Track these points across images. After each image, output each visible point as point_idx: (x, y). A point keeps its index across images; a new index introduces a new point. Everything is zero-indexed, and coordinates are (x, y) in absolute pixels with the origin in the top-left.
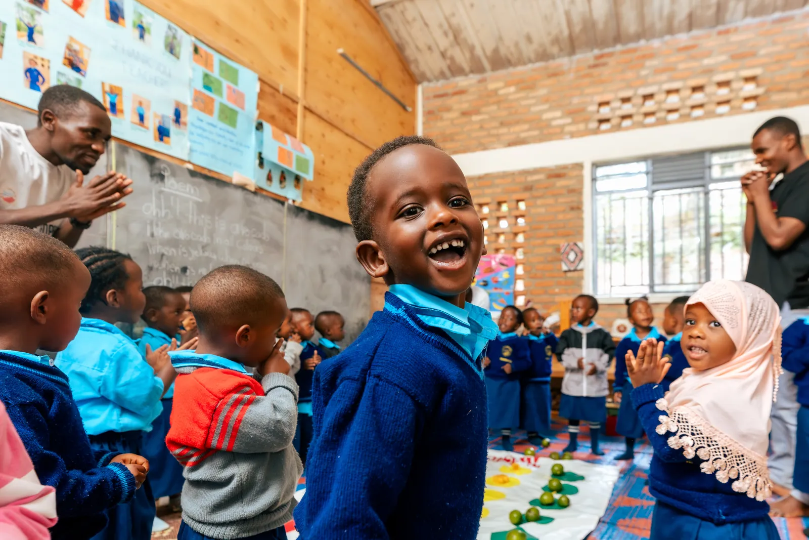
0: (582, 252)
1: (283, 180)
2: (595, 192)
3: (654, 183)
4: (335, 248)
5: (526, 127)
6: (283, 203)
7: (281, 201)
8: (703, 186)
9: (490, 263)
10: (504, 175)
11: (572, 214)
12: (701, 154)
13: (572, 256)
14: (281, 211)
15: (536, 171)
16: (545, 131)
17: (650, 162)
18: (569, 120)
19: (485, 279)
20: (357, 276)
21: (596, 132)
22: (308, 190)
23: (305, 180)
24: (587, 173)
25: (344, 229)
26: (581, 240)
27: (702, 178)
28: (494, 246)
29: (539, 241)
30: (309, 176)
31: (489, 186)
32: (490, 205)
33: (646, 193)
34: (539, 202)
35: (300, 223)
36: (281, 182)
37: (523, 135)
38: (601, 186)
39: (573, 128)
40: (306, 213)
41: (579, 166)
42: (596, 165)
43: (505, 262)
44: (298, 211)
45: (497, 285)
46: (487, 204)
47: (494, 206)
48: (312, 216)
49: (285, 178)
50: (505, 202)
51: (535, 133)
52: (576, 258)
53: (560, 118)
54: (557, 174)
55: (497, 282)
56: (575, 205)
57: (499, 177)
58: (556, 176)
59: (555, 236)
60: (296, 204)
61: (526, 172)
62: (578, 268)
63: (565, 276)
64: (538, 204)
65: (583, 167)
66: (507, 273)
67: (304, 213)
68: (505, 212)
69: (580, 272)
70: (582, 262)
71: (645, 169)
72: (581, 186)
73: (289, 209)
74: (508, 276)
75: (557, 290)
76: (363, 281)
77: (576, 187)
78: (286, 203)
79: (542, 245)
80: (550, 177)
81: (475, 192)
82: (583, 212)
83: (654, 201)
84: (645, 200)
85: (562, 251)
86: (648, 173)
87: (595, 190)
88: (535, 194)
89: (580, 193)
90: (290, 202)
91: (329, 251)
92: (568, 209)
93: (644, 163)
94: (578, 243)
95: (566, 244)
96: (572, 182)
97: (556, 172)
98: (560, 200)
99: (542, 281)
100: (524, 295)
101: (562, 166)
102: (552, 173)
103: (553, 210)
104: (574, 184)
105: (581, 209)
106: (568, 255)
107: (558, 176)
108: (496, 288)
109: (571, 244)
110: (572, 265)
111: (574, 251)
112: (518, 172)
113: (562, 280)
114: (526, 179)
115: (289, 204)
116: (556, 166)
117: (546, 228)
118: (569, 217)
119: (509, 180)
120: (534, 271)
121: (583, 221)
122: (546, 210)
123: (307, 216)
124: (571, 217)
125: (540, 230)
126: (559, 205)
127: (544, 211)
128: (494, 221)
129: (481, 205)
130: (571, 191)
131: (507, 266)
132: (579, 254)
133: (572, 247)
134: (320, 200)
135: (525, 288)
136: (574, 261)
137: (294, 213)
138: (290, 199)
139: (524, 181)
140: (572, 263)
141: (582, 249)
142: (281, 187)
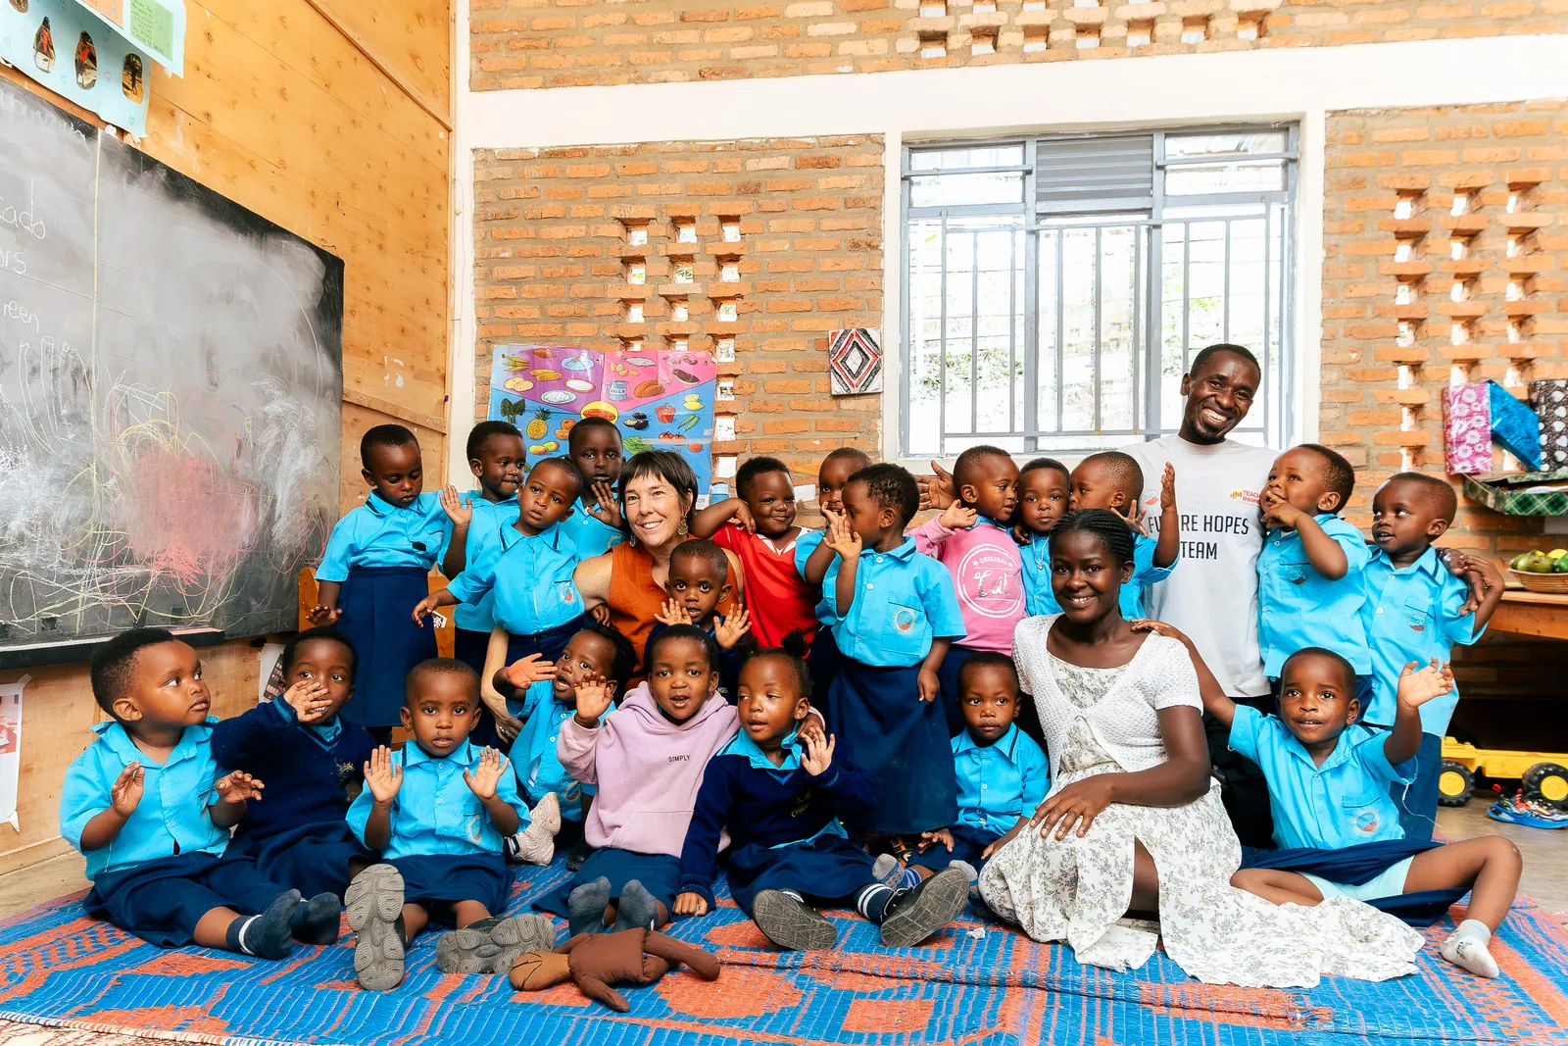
0: (878, 352)
1: (88, 62)
2: (910, 211)
3: (1040, 198)
4: (245, 294)
5: (745, 32)
6: (89, 132)
7: (86, 126)
8: (1148, 211)
9: (652, 370)
10: (690, 150)
11: (855, 260)
12: (1144, 134)
13: (854, 360)
14: (80, 151)
15: (767, 147)
16: (792, 49)
17: (1031, 147)
18: (852, 28)
19: (641, 411)
20: (308, 381)
21: (913, 63)
22: (163, 110)
23: (158, 68)
24: (893, 158)
25: (271, 240)
26: (877, 322)
27: (1147, 193)
28: (661, 329)
29: (776, 322)
30: (172, 62)
31: (649, 176)
32: (652, 225)
33: (1025, 221)
34: (775, 225)
35: (144, 200)
36: (81, 67)
37: (737, 53)
38: (925, 193)
39: (860, 48)
40: (162, 175)
41: (877, 142)
42: (914, 146)
43: (689, 369)
44: (141, 162)
45: (669, 427)
46: (643, 222)
47: (662, 228)
48: (178, 186)
49: (93, 59)
50: (691, 220)
51: (771, 50)
52: (862, 365)
53: (827, 18)
54: (821, 157)
55: (670, 418)
56: (862, 236)
57: (676, 155)
58: (818, 163)
59: (815, 310)
60: (127, 140)
61: (743, 149)
62: (869, 390)
63: (835, 408)
64: (772, 229)
65: (884, 145)
66: (696, 397)
67: (154, 174)
68: (693, 245)
69: (872, 400)
70: (879, 376)
71: (1020, 162)
72: (876, 193)
73: (109, 152)
74: (697, 406)
75: (818, 442)
76: (322, 395)
77: (866, 194)
78: (100, 131)
79: (779, 332)
80: (802, 164)
81: (613, 189)
82: (882, 255)
83: (1042, 238)
84: (1021, 236)
85: (831, 348)
86: (1029, 172)
87: (910, 206)
88: (768, 205)
89: (875, 208)
90: (112, 132)
91: (229, 298)
92: (844, 246)
93: (1018, 150)
94: (870, 331)
95: (842, 331)
96: (856, 181)
97: (823, 153)
98: (827, 224)
99: (781, 418)
100: (735, 454)
101: (832, 140)
102: (806, 154)
103: (809, 247)
104: (861, 187)
105: (876, 248)
106: (846, 358)
107: (823, 164)
108: (667, 435)
109: (854, 331)
110: (855, 382)
111: (860, 349)
112: (724, 146)
113: (829, 416)
114: (743, 164)
115: (107, 137)
116: (817, 137)
117: (793, 290)
118: (847, 265)
119: (703, 162)
120: (760, 396)
121: (882, 276)
122: (792, 245)
123: (164, 184)
124: (852, 267)
125: (777, 294)
126: (824, 235)
127: (787, 247)
128: (663, 266)
129: (628, 224)
130: (853, 203)
131: (695, 379)
132: (870, 356)
133: (855, 339)
134: (198, 147)
135: (739, 437)
136: (859, 372)
137: (124, 167)
138: (108, 123)
139: (740, 169)
140: (854, 376)
141: (878, 343)
142: (80, 80)
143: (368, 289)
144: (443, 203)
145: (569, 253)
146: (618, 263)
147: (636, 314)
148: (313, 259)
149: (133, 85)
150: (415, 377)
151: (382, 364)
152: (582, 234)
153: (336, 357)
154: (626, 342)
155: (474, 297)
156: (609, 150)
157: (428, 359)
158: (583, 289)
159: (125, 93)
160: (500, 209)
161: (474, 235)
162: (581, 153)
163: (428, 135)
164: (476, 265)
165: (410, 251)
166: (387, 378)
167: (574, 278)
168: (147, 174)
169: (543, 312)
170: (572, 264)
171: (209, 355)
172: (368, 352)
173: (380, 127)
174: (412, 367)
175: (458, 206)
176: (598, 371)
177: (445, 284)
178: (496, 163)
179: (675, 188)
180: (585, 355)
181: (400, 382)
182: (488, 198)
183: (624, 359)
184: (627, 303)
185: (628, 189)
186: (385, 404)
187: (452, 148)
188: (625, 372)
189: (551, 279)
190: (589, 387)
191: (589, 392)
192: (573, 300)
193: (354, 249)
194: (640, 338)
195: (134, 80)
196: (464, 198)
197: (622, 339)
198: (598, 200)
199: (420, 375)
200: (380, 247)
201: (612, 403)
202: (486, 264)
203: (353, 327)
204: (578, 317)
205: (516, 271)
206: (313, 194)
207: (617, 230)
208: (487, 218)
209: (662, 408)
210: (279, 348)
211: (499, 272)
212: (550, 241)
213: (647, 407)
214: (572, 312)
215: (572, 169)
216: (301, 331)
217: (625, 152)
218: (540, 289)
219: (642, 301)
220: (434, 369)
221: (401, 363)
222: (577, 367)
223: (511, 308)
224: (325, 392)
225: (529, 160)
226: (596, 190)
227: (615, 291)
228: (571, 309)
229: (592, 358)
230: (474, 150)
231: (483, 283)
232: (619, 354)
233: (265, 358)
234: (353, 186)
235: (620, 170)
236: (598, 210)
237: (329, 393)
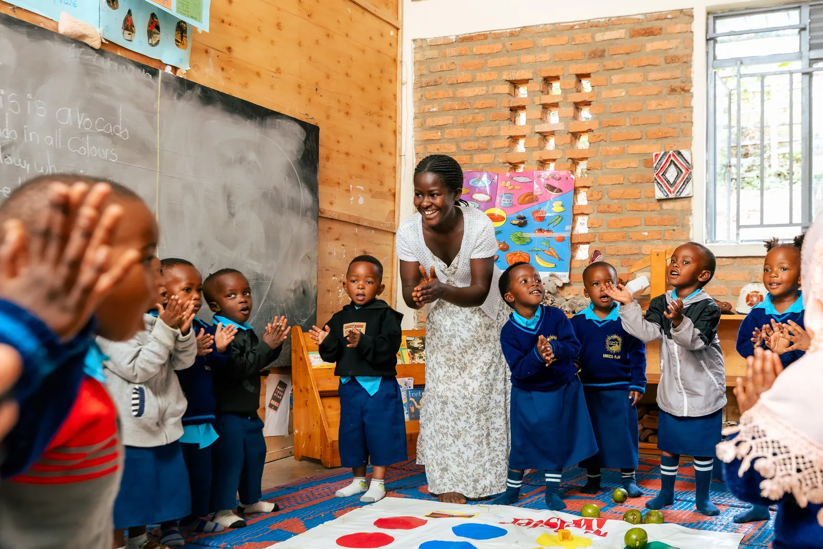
0: (689, 167)
1: (155, 30)
2: (712, 61)
3: (812, 47)
4: (252, 156)
6: (154, 73)
7: (151, 68)
9: (529, 185)
10: (556, 30)
11: (672, 101)
13: (672, 174)
14: (149, 85)
15: (610, 24)
17: (805, 11)
19: (522, 214)
20: (294, 207)
22: (202, 51)
23: (195, 29)
24: (699, 27)
25: (269, 121)
26: (688, 146)
28: (537, 155)
29: (615, 148)
30: (202, 25)
31: (528, 50)
32: (531, 83)
33: (799, 65)
34: (616, 78)
35: (186, 108)
36: (150, 34)
38: (723, 50)
40: (198, 91)
41: (687, 15)
42: (715, 15)
43: (555, 184)
44: (185, 85)
45: (543, 225)
46: (525, 81)
47: (537, 85)
48: (209, 96)
49: (158, 28)
50: (557, 78)
52: (678, 177)
54: (647, 28)
55: (542, 219)
56: (677, 84)
57: (546, 34)
58: (646, 33)
59: (643, 138)
60: (179, 74)
61: (593, 26)
62: (683, 195)
63: (659, 209)
64: (614, 82)
65: (693, 16)
66: (560, 203)
67: (193, 91)
68: (558, 96)
69: (685, 202)
70: (690, 185)
71: (797, 22)
72: (688, 51)
73: (166, 83)
74: (561, 209)
75: (646, 234)
76: (304, 214)
77: (680, 52)
78: (160, 71)
79: (620, 155)
80: (635, 34)
81: (504, 60)
82: (692, 96)
83: (814, 78)
84: (798, 77)
85: (655, 165)
86: (804, 29)
87: (715, 58)
88: (609, 64)
89: (686, 62)
90: (168, 70)
91: (242, 160)
92: (665, 91)
93: (796, 12)
94: (683, 152)
95: (662, 153)
96: (673, 43)
97: (646, 25)
98: (653, 75)
99: (621, 217)
100: (588, 243)
101: (656, 16)
102: (638, 27)
103: (640, 93)
104: (677, 47)
105: (688, 91)
106: (665, 172)
107: (649, 33)
108: (540, 230)
109: (671, 152)
110: (672, 190)
111: (676, 165)
112: (580, 25)
113: (654, 214)
114: (593, 38)
115: (165, 75)
116: (645, 14)
117: (628, 124)
118: (667, 104)
119: (564, 38)
120: (605, 200)
121: (692, 112)
122: (627, 93)
123: (200, 97)
124: (671, 105)
125: (617, 128)
126: (650, 84)
127: (623, 94)
128: (538, 112)
129: (515, 84)
130: (671, 60)
131: (560, 191)
132: (684, 171)
133: (672, 158)
134: (223, 69)
135: (591, 231)
136: (675, 182)
137: (175, 90)
138: (167, 65)
139: (590, 40)
140: (672, 185)
141: (689, 161)
142: (150, 42)
143: (338, 142)
144: (393, 78)
145: (475, 107)
146: (507, 112)
147: (521, 147)
148: (297, 128)
149: (182, 40)
150: (373, 197)
151: (348, 191)
152: (483, 93)
153: (313, 189)
154: (514, 166)
155: (414, 139)
156: (499, 34)
157: (382, 183)
158: (484, 130)
159: (177, 45)
160: (430, 79)
161: (414, 97)
162: (483, 37)
163: (382, 35)
164: (415, 118)
165: (370, 113)
166: (352, 199)
167: (478, 124)
168: (189, 92)
169: (458, 147)
170: (477, 113)
171: (229, 197)
172: (338, 183)
173: (347, 35)
174: (370, 190)
175: (404, 79)
176: (494, 187)
177: (395, 132)
178: (428, 48)
179: (545, 57)
180: (485, 178)
181: (361, 201)
182: (424, 72)
183: (511, 178)
184: (514, 139)
185: (513, 60)
186: (350, 216)
187: (400, 39)
188: (510, 187)
189: (464, 125)
190: (487, 198)
191: (488, 201)
192: (478, 139)
193: (328, 117)
194: (523, 163)
195: (182, 37)
196: (408, 73)
197: (510, 163)
198: (496, 68)
199: (375, 195)
200: (347, 113)
201: (503, 208)
202: (421, 116)
203: (328, 168)
204: (481, 150)
205: (441, 121)
206: (299, 86)
207: (506, 88)
208: (420, 86)
209: (537, 211)
210: (275, 188)
211: (430, 122)
212: (463, 98)
213: (526, 212)
214: (477, 147)
215: (477, 48)
216: (289, 176)
217: (512, 34)
218: (456, 132)
219: (524, 136)
220: (387, 190)
221: (362, 188)
222: (480, 184)
223: (437, 146)
224: (306, 212)
225: (450, 44)
226: (492, 62)
227: (506, 130)
228: (476, 145)
229: (490, 177)
230: (414, 40)
231: (419, 129)
232: (508, 174)
233: (265, 195)
234: (328, 77)
235: (508, 46)
236: (494, 76)
237: (309, 214)
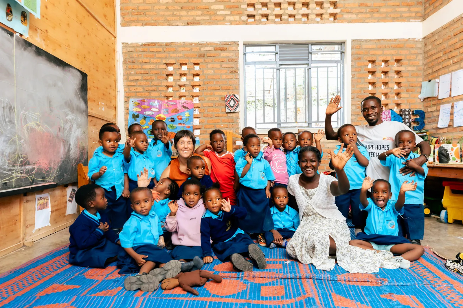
0: (238, 101)
1: (10, 13)
2: (246, 63)
3: (280, 60)
4: (60, 84)
5: (200, 13)
6: (12, 34)
8: (308, 64)
9: (176, 105)
10: (185, 45)
11: (231, 76)
12: (306, 44)
13: (232, 103)
14: (9, 40)
15: (207, 44)
16: (213, 18)
17: (277, 47)
18: (229, 12)
19: (173, 117)
20: (78, 109)
21: (246, 23)
22: (33, 29)
23: (33, 16)
24: (241, 48)
25: (67, 68)
26: (238, 93)
27: (308, 60)
28: (178, 94)
29: (210, 92)
30: (37, 15)
31: (173, 52)
32: (175, 65)
33: (275, 66)
34: (209, 66)
35: (29, 56)
36: (8, 15)
37: (198, 18)
38: (250, 58)
39: (231, 18)
40: (34, 48)
41: (237, 44)
42: (246, 45)
43: (185, 105)
44: (28, 44)
45: (181, 121)
46: (172, 64)
47: (177, 66)
48: (39, 52)
49: (11, 12)
50: (186, 64)
51: (207, 18)
52: (234, 104)
53: (222, 10)
54: (221, 47)
55: (181, 119)
56: (233, 69)
57: (181, 46)
58: (221, 49)
59: (221, 90)
60: (23, 37)
61: (200, 45)
62: (236, 111)
63: (227, 116)
64: (209, 67)
65: (239, 45)
66: (188, 113)
67: (32, 48)
68: (186, 71)
69: (237, 114)
70: (239, 107)
71: (274, 50)
72: (237, 58)
73: (18, 41)
74: (189, 115)
75: (222, 125)
76: (82, 113)
77: (234, 58)
78: (15, 34)
79: (211, 95)
80: (216, 49)
81: (163, 55)
82: (239, 74)
83: (281, 71)
84: (275, 70)
85: (226, 100)
86: (277, 53)
87: (246, 61)
88: (207, 60)
89: (236, 62)
90: (18, 35)
91: (55, 85)
92: (228, 72)
93: (274, 47)
94: (236, 95)
95: (228, 95)
96: (231, 54)
97: (221, 46)
98: (224, 66)
99: (212, 119)
100: (199, 129)
101: (225, 43)
102: (218, 47)
103: (219, 72)
104: (233, 56)
105: (237, 72)
106: (230, 102)
107: (222, 49)
108: (180, 124)
109: (232, 95)
110: (232, 109)
111: (233, 100)
112: (195, 44)
113: (225, 118)
114: (200, 49)
116: (220, 42)
117: (214, 84)
118: (229, 77)
119: (188, 48)
120: (206, 113)
121: (239, 80)
122: (214, 72)
123: (35, 51)
124: (231, 78)
125: (210, 85)
126: (223, 69)
127: (213, 72)
128: (178, 77)
129: (167, 65)
130: (230, 60)
131: (188, 108)
132: (236, 102)
133: (232, 97)
134: (44, 40)
135: (201, 124)
136: (233, 106)
137: (23, 45)
138: (17, 32)
139: (199, 50)
140: (232, 107)
141: (238, 98)
142: (8, 19)
143: (94, 82)
144: (114, 58)
145: (151, 73)
146: (165, 76)
147: (170, 90)
148: (79, 74)
149: (24, 21)
150: (107, 108)
151: (98, 104)
152: (154, 67)
153: (86, 102)
154: (168, 98)
155: (123, 85)
156: (161, 44)
157: (111, 103)
158: (155, 83)
159: (22, 23)
160: (131, 60)
161: (123, 67)
162: (154, 44)
163: (109, 39)
164: (124, 76)
165: (105, 72)
166: (100, 108)
167: (152, 80)
168: (30, 48)
169: (144, 89)
170: (152, 76)
171: (50, 102)
172: (94, 101)
173: (96, 36)
174: (107, 105)
175: (118, 59)
176: (160, 106)
177: (115, 81)
178: (129, 47)
179: (181, 55)
180: (156, 102)
181: (103, 109)
182: (127, 57)
183: (167, 103)
184: (168, 87)
185: (167, 55)
186: (100, 116)
187: (116, 42)
188: (168, 106)
189: (146, 80)
190: (158, 110)
191: (158, 112)
192: (152, 86)
193: (90, 71)
194: (172, 97)
195: (24, 19)
196: (120, 57)
197: (167, 97)
198: (159, 58)
199: (109, 107)
200: (97, 70)
201: (165, 115)
202: (127, 76)
203: (90, 93)
204: (154, 91)
205: (136, 78)
206: (78, 55)
207: (165, 66)
208: (125, 62)
209: (179, 116)
210: (70, 101)
211: (131, 78)
212: (145, 69)
213: (175, 116)
214: (152, 90)
215: (151, 49)
216: (76, 95)
217: (166, 45)
218: (143, 83)
219: (172, 86)
220: (112, 105)
221: (103, 103)
222: (154, 105)
223: (134, 88)
224: (83, 112)
225: (139, 46)
226: (158, 55)
227: (164, 83)
228: (152, 88)
229: (158, 102)
230: (122, 43)
231: (126, 81)
232: (166, 101)
233: (66, 103)
234: (89, 53)
235: (165, 50)
236: (159, 61)
237: (84, 113)
